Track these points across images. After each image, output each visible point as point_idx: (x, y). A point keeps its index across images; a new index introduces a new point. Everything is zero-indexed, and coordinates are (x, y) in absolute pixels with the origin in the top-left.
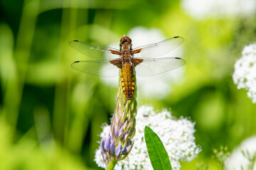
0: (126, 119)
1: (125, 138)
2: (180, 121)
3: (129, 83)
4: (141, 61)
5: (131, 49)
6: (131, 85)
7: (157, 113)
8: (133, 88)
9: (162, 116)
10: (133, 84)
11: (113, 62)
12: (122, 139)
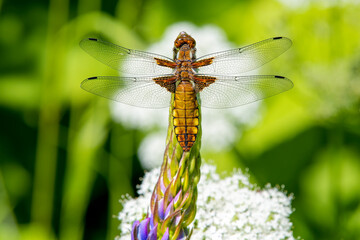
0: (180, 187)
1: (177, 224)
2: (265, 193)
3: (188, 121)
4: (211, 80)
5: (194, 58)
6: (192, 125)
7: (223, 178)
8: (195, 131)
9: (232, 183)
10: (196, 122)
11: (159, 81)
12: (171, 224)
